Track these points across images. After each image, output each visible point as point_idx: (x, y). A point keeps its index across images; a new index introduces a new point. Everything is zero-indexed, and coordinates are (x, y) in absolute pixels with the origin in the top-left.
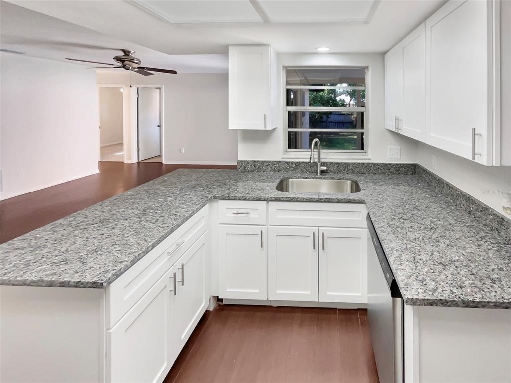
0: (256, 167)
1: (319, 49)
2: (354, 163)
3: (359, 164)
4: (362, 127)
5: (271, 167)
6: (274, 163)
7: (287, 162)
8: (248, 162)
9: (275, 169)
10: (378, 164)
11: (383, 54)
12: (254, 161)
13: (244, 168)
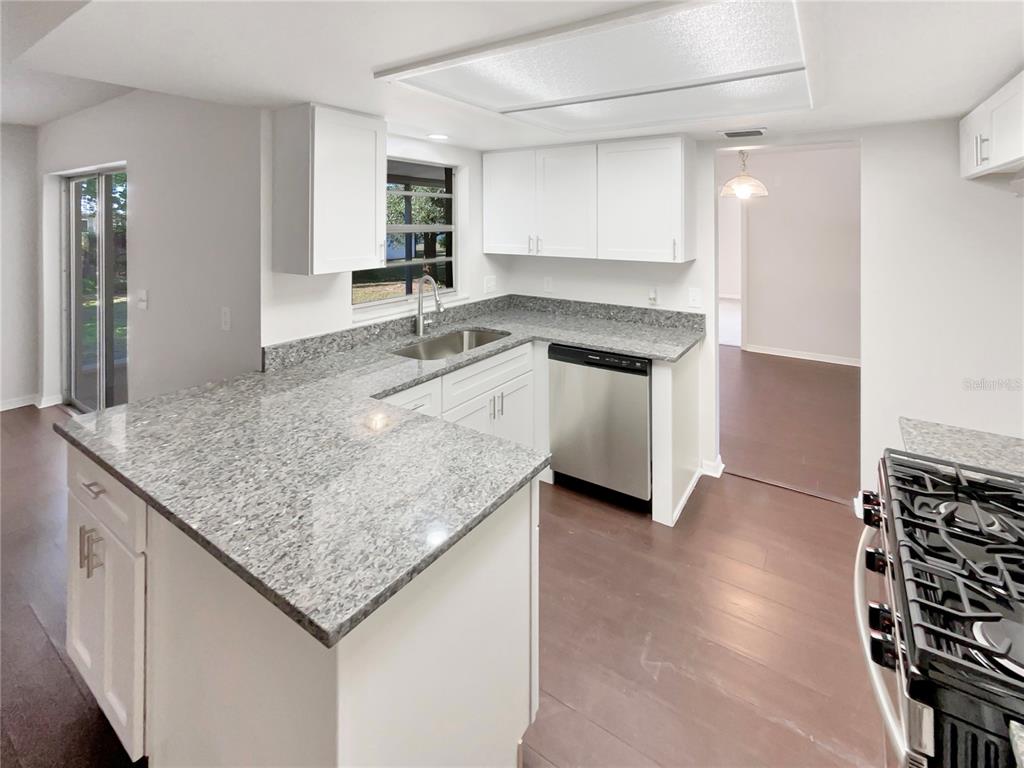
0: (308, 353)
1: (431, 136)
2: (455, 308)
3: (460, 307)
4: (449, 253)
5: (338, 345)
6: (342, 335)
7: (366, 328)
8: (291, 346)
9: (345, 346)
10: (478, 303)
11: (482, 153)
12: (303, 341)
13: (283, 360)
